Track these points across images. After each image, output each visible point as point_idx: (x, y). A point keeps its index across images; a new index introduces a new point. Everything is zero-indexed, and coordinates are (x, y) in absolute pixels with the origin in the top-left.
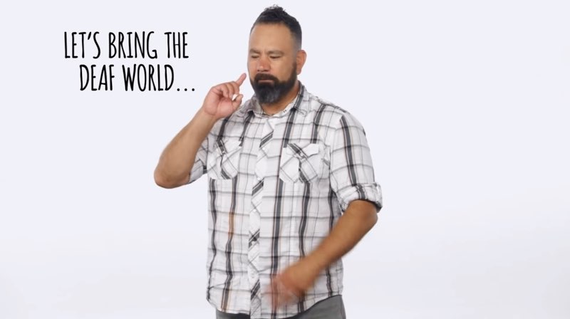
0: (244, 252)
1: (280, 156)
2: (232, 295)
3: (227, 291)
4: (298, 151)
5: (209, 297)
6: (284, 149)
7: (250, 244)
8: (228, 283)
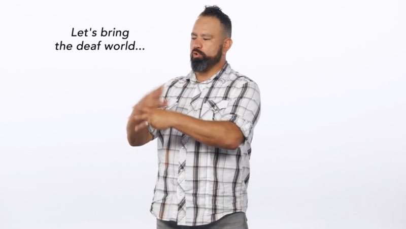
0: (175, 177)
1: (201, 109)
2: (167, 207)
3: (163, 205)
4: (213, 105)
5: (151, 210)
6: (204, 104)
7: (179, 171)
8: (165, 199)
